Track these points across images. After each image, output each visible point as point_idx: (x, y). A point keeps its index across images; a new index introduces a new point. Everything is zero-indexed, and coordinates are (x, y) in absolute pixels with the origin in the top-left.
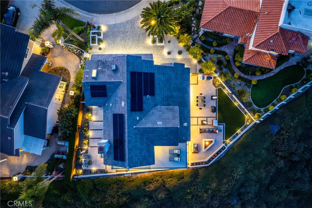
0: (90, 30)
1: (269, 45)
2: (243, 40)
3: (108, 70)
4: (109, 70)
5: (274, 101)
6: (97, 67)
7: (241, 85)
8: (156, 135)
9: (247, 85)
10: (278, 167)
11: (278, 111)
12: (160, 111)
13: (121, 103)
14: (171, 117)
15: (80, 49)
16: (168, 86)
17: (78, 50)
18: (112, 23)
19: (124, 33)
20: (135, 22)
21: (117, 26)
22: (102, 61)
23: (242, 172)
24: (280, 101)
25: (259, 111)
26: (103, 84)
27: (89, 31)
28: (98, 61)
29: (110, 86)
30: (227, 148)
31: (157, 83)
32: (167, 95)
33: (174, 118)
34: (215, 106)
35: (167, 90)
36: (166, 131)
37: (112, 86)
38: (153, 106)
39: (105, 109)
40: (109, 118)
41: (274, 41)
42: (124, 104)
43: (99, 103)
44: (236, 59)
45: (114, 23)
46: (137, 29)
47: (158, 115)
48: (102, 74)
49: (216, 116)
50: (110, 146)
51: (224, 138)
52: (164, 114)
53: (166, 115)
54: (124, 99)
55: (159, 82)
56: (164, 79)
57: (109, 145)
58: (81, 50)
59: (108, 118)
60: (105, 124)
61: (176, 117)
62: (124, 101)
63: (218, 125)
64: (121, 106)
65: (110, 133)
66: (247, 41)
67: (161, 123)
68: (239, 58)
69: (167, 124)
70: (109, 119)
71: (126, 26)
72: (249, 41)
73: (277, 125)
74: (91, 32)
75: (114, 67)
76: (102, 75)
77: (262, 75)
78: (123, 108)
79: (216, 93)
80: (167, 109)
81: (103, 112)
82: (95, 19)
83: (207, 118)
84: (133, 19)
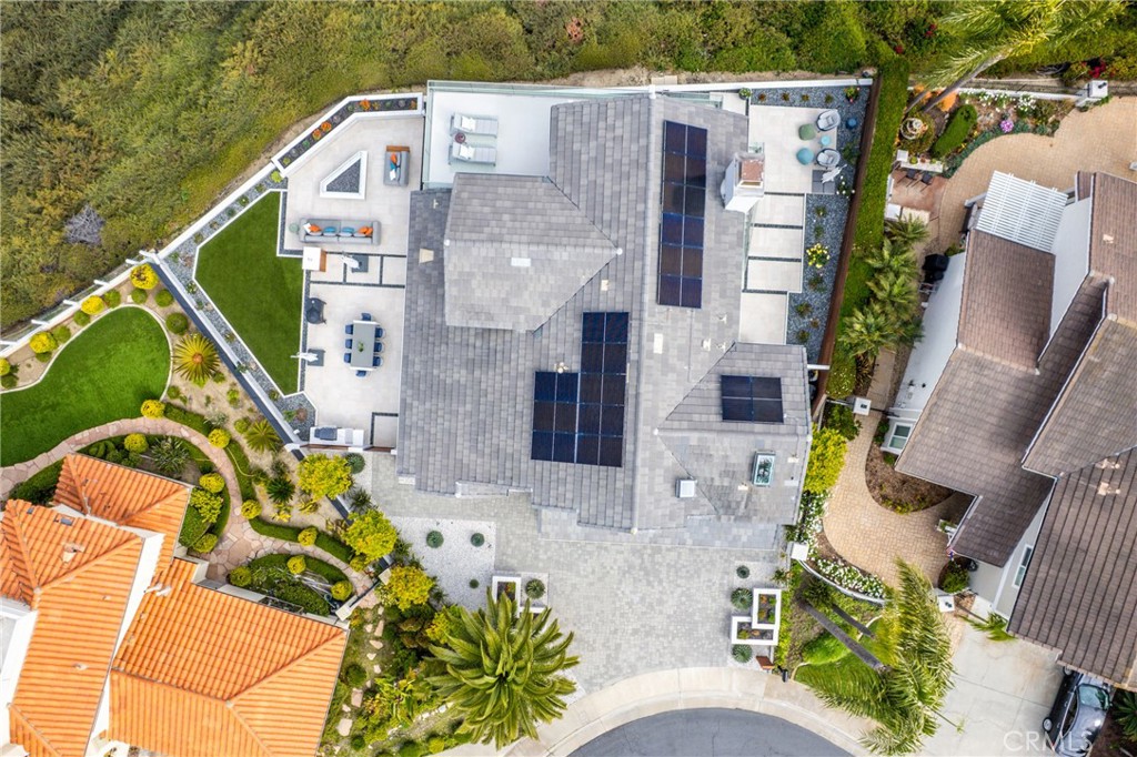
0: (778, 649)
1: (79, 542)
2: (185, 574)
3: (712, 479)
4: (705, 479)
5: (80, 332)
6: (754, 496)
7: (204, 401)
8: (538, 218)
9: (181, 398)
10: (82, 78)
11: (67, 292)
12: (517, 311)
13: (666, 347)
14: (474, 283)
15: (820, 576)
16: (482, 408)
17: (830, 575)
18: (693, 669)
19: (647, 628)
20: (602, 670)
21: (673, 659)
22: (733, 517)
23: (223, 65)
24: (56, 332)
25: (140, 297)
26: (732, 425)
27: (783, 645)
28: (747, 518)
29: (704, 418)
30: (275, 159)
31: (524, 419)
32: (491, 373)
33: (465, 279)
34: (309, 324)
35: (490, 390)
36: (497, 231)
37: (696, 417)
38: (545, 332)
39: (730, 332)
40: (715, 295)
41: (60, 557)
42: (653, 341)
43: (753, 357)
44: (217, 503)
45: (685, 669)
46: (594, 641)
47: (526, 295)
48: (734, 465)
49: (308, 285)
50: (718, 185)
51: (285, 199)
52: (503, 296)
53: (495, 294)
54: (652, 362)
55: (518, 422)
56: (495, 432)
57: (723, 191)
58: (819, 572)
59: (723, 295)
60: (734, 270)
61: (456, 282)
62: (651, 355)
63: (301, 252)
64: (666, 335)
65: (717, 234)
66: (168, 566)
67: (516, 262)
68: (207, 504)
69: (492, 258)
70: (718, 288)
71: (640, 658)
72: (162, 565)
73: (74, 242)
74: (775, 642)
75: (688, 489)
76: (733, 460)
77: (120, 434)
78: (659, 328)
79: (303, 376)
80: (490, 317)
81: (738, 317)
82: (760, 690)
83: (345, 280)
84: (610, 682)
